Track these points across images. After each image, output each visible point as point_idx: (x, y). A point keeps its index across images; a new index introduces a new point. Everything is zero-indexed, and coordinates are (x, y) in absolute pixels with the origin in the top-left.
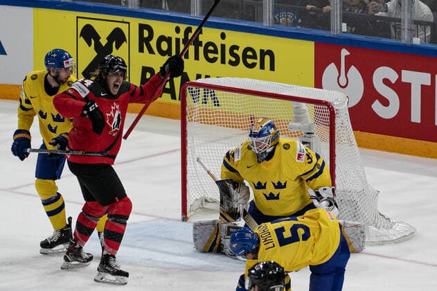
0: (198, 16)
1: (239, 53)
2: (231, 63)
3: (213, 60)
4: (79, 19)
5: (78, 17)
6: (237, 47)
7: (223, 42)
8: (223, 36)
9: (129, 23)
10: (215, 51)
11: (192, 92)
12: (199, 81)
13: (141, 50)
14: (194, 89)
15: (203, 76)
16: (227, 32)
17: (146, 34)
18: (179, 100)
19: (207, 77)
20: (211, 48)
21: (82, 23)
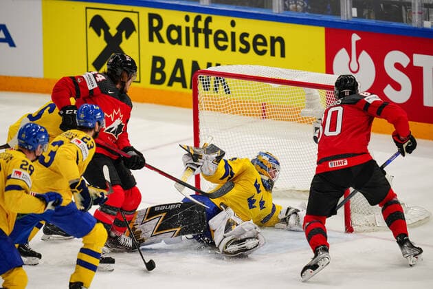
0: (208, 4)
1: (250, 40)
2: (242, 50)
3: (224, 48)
4: (88, 10)
5: (87, 8)
6: (246, 35)
7: (233, 30)
8: (233, 24)
9: (138, 13)
10: (226, 39)
11: (203, 80)
12: (210, 69)
13: (151, 39)
14: (205, 77)
15: (214, 64)
16: (236, 20)
17: (156, 23)
18: (191, 88)
19: (218, 65)
20: (221, 36)
21: (92, 14)
